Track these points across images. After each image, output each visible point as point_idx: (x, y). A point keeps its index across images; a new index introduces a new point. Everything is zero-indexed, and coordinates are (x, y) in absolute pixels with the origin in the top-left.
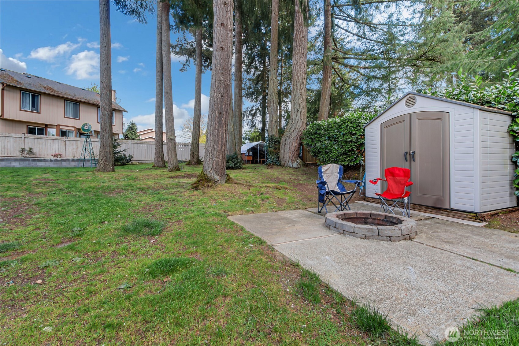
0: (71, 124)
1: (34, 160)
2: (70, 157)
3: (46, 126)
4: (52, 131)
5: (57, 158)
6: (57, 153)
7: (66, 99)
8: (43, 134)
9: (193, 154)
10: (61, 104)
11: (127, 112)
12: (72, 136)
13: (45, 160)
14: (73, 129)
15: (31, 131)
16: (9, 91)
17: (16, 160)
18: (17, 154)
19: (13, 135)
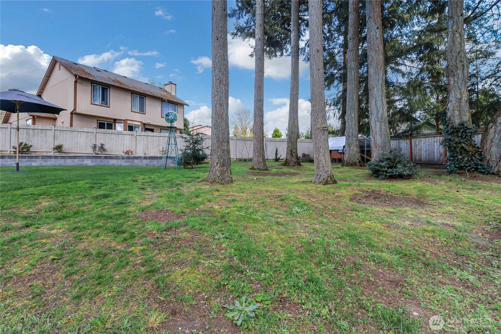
0: (137, 118)
1: (106, 158)
2: (143, 155)
3: (115, 120)
4: (119, 127)
5: (129, 156)
6: (128, 149)
7: (132, 92)
8: (112, 129)
10: (129, 97)
11: (188, 105)
12: (139, 131)
13: (117, 158)
14: (139, 124)
15: (101, 126)
16: (81, 83)
17: (88, 157)
18: (89, 151)
19: (85, 130)
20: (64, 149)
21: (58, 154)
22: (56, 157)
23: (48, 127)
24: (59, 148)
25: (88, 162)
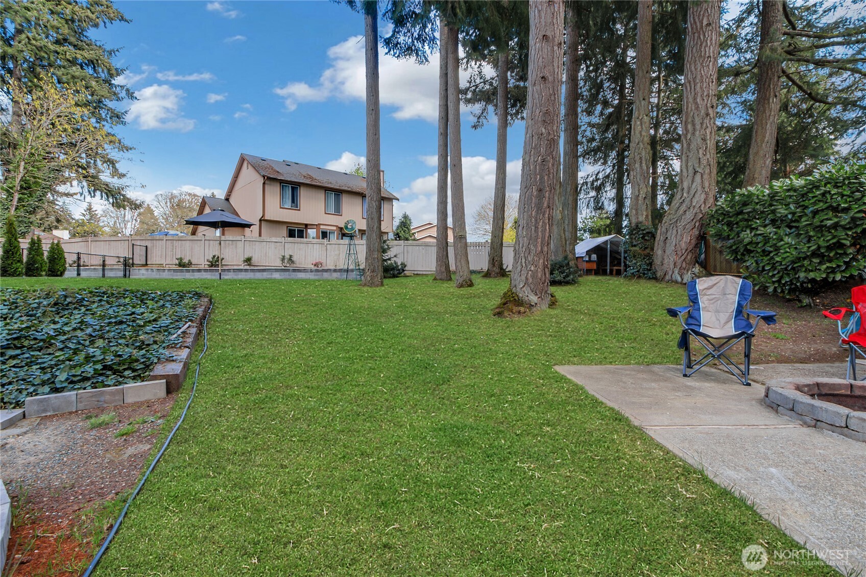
0: (333, 221)
1: (294, 271)
2: (332, 268)
3: (306, 225)
4: (312, 232)
5: (318, 268)
6: (317, 261)
7: (327, 189)
8: (303, 237)
9: (493, 259)
10: (321, 195)
11: (398, 200)
12: (334, 238)
13: (305, 271)
14: (335, 228)
15: (291, 234)
16: (270, 185)
17: (277, 270)
18: (278, 263)
19: (274, 239)
20: (254, 261)
21: (248, 267)
22: (246, 270)
23: (239, 238)
24: (248, 261)
25: (277, 276)
